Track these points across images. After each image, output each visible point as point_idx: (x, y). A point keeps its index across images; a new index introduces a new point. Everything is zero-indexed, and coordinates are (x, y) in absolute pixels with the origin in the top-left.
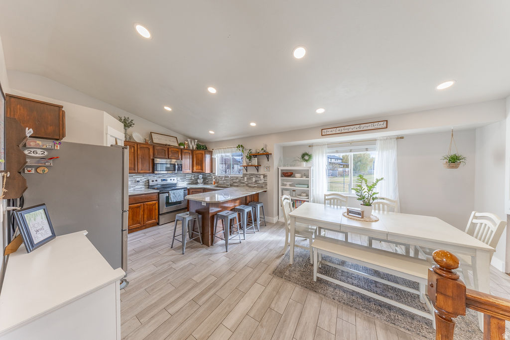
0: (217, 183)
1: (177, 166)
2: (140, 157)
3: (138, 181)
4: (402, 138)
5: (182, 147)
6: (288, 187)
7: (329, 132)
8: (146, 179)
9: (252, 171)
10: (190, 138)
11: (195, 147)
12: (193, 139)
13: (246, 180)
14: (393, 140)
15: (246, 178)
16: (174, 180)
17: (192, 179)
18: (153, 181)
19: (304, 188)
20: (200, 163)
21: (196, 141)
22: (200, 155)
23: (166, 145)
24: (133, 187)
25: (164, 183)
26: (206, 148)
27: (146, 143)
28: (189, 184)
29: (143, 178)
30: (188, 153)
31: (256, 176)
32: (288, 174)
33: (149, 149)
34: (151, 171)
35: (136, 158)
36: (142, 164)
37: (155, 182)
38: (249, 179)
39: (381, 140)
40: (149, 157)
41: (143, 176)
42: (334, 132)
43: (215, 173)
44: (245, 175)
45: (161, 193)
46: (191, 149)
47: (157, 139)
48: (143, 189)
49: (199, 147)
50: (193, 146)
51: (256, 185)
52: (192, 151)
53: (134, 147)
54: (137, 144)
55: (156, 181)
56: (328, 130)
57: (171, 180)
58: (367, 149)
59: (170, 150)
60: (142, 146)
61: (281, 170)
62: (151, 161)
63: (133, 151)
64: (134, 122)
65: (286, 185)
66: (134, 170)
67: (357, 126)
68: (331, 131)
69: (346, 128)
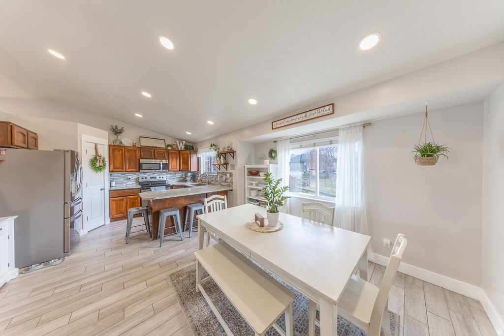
0: (201, 181)
1: (161, 166)
2: (127, 158)
3: (130, 179)
4: (369, 124)
5: (170, 148)
6: (254, 187)
7: (278, 124)
8: (136, 177)
9: (223, 170)
10: (178, 139)
11: (183, 147)
12: (181, 140)
13: (219, 179)
14: (358, 128)
15: (219, 176)
16: (163, 177)
17: (182, 177)
18: (142, 178)
20: (186, 162)
21: (184, 142)
22: (186, 155)
23: (153, 147)
24: (125, 183)
25: (153, 180)
26: (193, 148)
27: (134, 146)
28: (179, 181)
29: (134, 176)
30: (175, 153)
31: (225, 174)
32: (254, 173)
33: (136, 151)
34: (137, 170)
35: (124, 159)
36: (130, 164)
37: (144, 179)
38: (221, 177)
39: (343, 129)
40: (136, 158)
41: (135, 174)
43: (200, 172)
44: (218, 173)
45: (143, 189)
46: (180, 149)
47: (145, 143)
48: (134, 185)
49: (186, 148)
50: (181, 146)
51: (225, 184)
52: (179, 151)
53: (122, 150)
54: (125, 147)
55: (146, 178)
56: (278, 122)
57: (160, 177)
58: (331, 142)
59: (156, 151)
60: (129, 148)
61: (248, 168)
62: (137, 161)
63: (121, 153)
64: (124, 129)
65: (252, 184)
66: (122, 169)
67: (304, 115)
68: (280, 123)
69: (293, 118)
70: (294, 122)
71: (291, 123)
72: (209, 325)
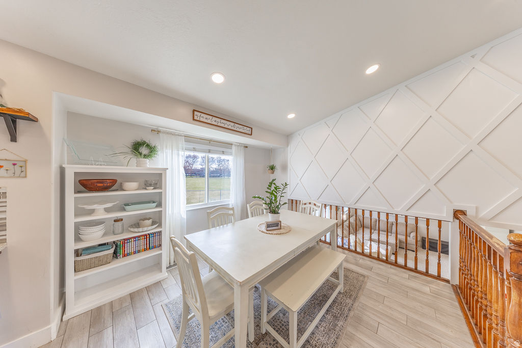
4: (247, 147)
6: (99, 216)
7: (204, 118)
19: (150, 209)
39: (235, 145)
42: (209, 121)
56: (203, 115)
61: (77, 173)
65: (91, 212)
67: (233, 124)
68: (206, 119)
69: (222, 121)
70: (222, 125)
71: (219, 124)
72: (326, 331)
